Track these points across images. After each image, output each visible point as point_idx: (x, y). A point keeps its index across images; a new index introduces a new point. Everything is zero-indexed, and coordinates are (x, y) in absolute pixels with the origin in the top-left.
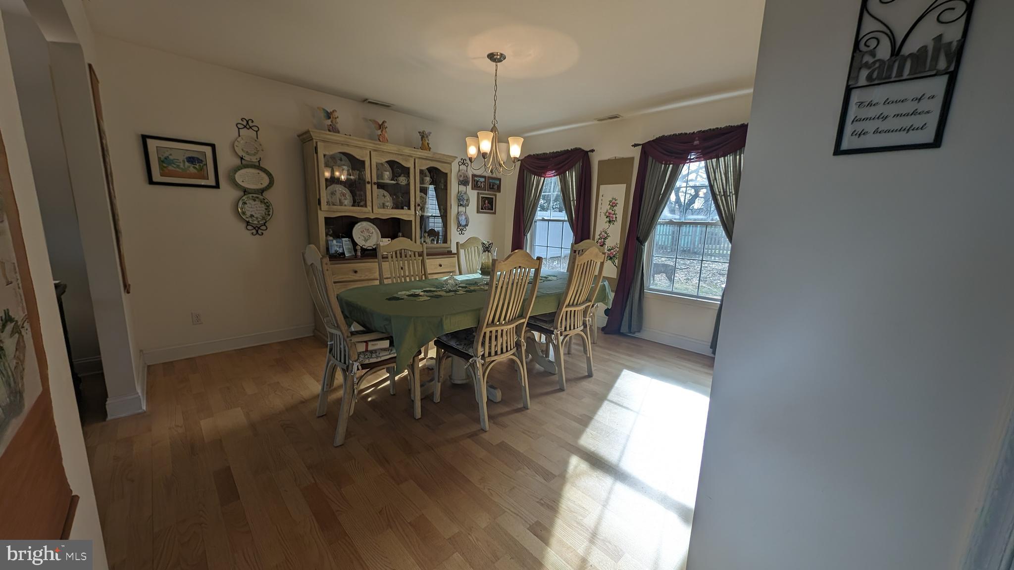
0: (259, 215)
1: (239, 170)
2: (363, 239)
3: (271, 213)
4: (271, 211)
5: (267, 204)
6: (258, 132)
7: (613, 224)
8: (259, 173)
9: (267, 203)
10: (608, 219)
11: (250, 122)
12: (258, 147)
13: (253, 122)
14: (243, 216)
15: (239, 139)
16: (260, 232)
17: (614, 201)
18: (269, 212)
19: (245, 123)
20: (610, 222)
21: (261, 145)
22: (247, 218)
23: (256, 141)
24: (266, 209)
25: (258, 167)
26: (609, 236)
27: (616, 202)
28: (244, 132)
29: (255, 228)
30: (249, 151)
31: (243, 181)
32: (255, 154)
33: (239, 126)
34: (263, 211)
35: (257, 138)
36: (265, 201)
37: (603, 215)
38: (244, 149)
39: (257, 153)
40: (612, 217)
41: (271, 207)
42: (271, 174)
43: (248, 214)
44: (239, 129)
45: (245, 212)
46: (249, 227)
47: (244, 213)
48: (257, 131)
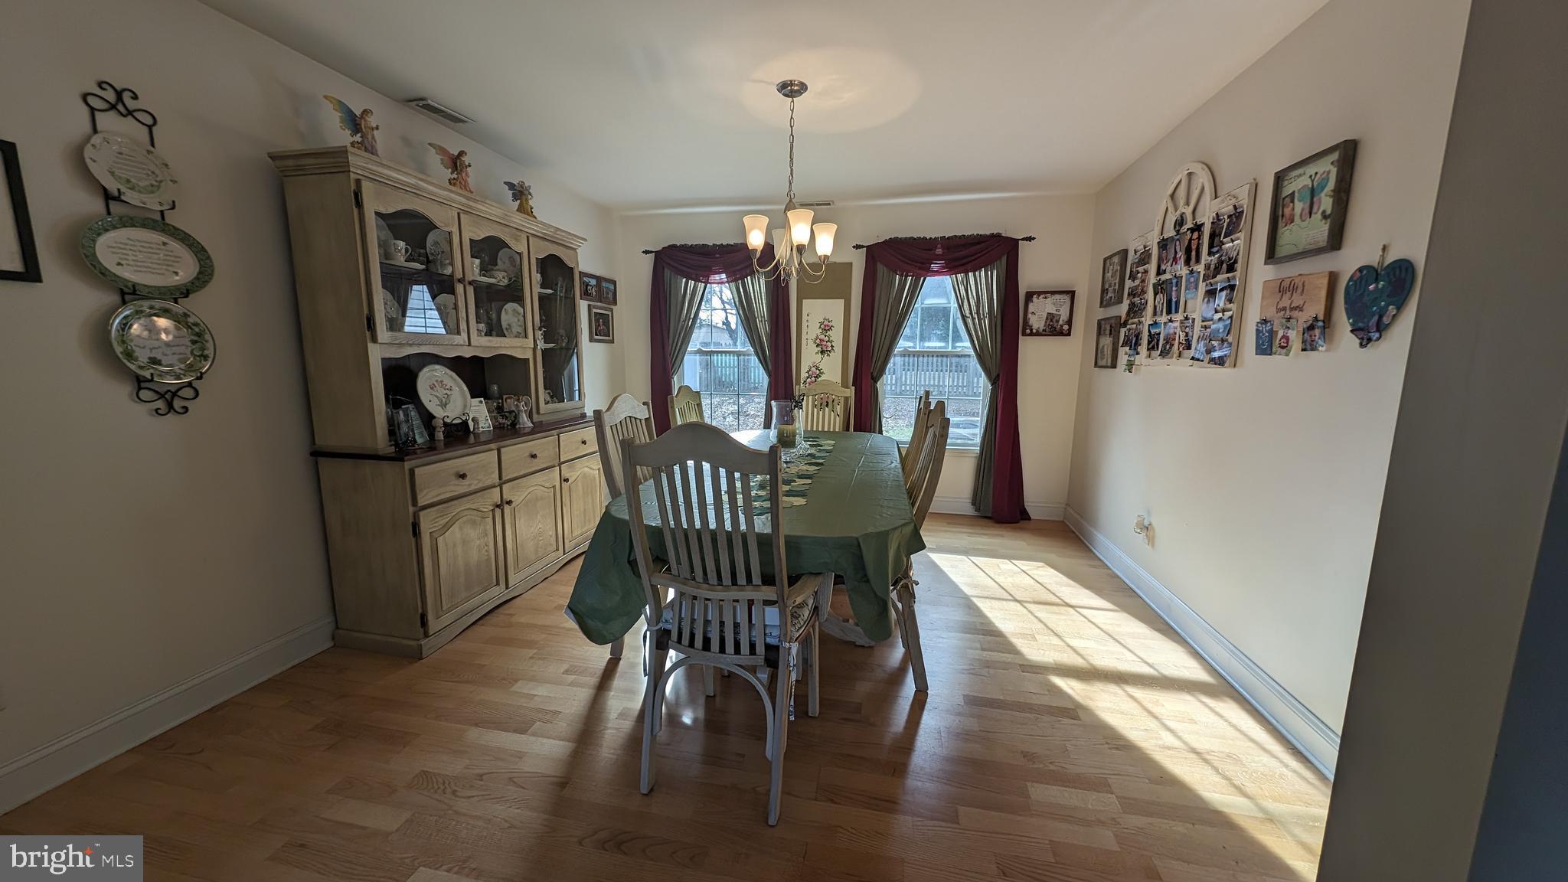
0: (177, 357)
1: (107, 230)
2: (439, 403)
3: (210, 352)
4: (210, 345)
5: (197, 330)
6: (154, 129)
7: (828, 355)
8: (165, 244)
9: (196, 324)
10: (819, 349)
11: (126, 96)
12: (157, 172)
13: (135, 97)
14: (128, 364)
15: (96, 140)
16: (177, 404)
17: (826, 323)
18: (203, 349)
19: (110, 96)
20: (822, 352)
21: (167, 165)
22: (141, 367)
23: (149, 152)
24: (194, 342)
25: (159, 224)
26: (822, 373)
27: (830, 324)
28: (106, 120)
29: (162, 396)
30: (133, 180)
31: (119, 264)
32: (153, 189)
33: (91, 100)
34: (187, 346)
35: (153, 145)
36: (191, 320)
37: (811, 343)
38: (117, 172)
39: (159, 187)
40: (826, 346)
41: (207, 337)
42: (203, 249)
43: (143, 356)
44: (93, 110)
45: (133, 351)
46: (144, 394)
47: (129, 355)
48: (150, 127)
